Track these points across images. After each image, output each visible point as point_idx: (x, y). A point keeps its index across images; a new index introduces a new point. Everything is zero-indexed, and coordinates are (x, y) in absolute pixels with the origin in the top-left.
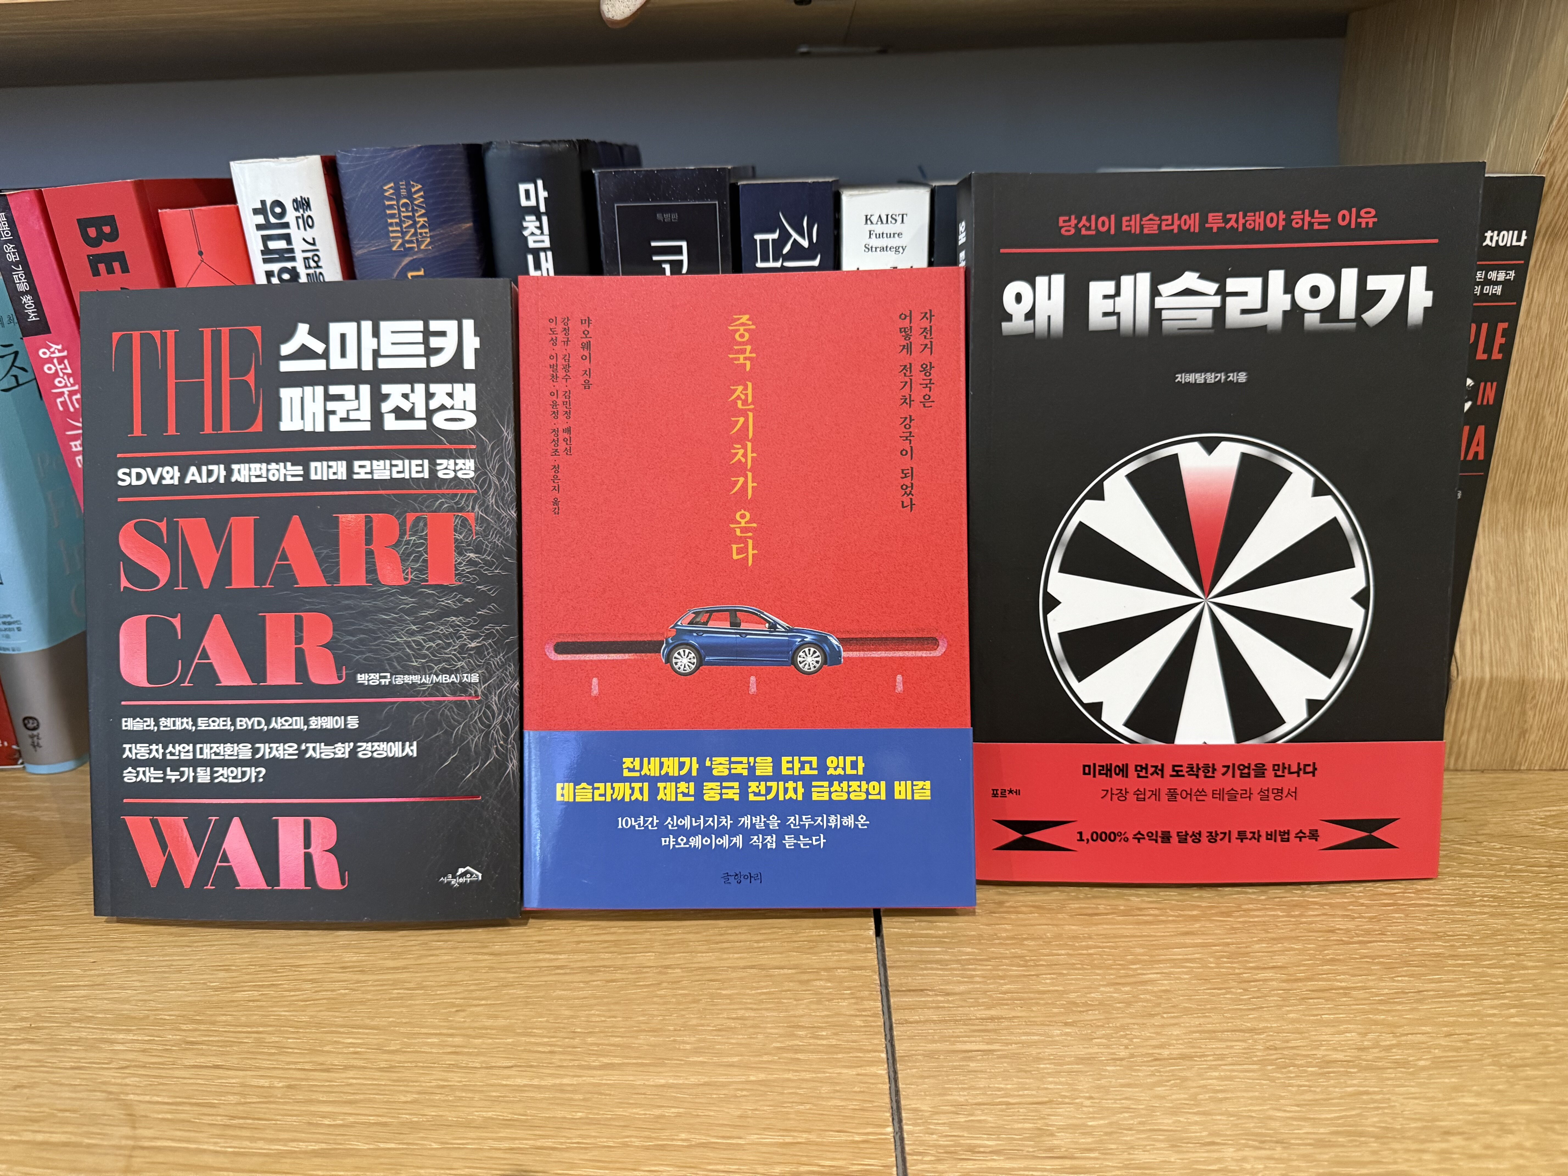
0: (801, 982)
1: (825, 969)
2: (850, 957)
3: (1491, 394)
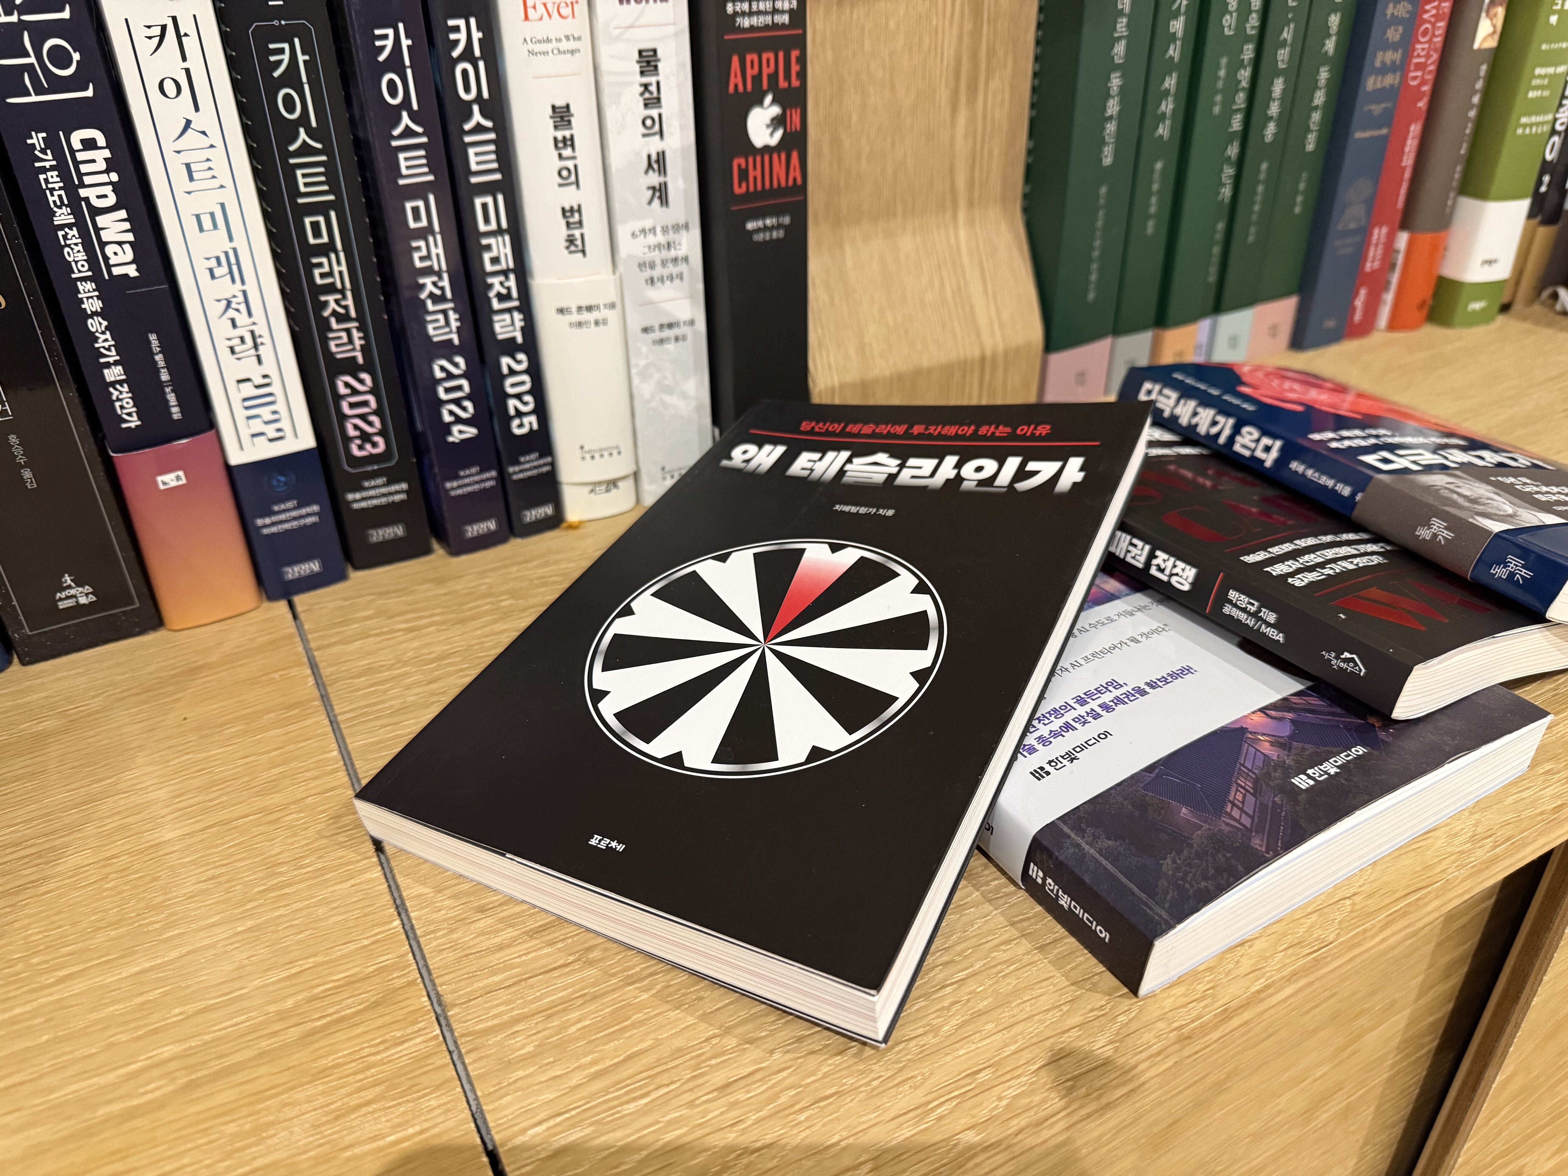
0: (271, 823)
1: (294, 803)
2: (318, 782)
3: (797, 120)
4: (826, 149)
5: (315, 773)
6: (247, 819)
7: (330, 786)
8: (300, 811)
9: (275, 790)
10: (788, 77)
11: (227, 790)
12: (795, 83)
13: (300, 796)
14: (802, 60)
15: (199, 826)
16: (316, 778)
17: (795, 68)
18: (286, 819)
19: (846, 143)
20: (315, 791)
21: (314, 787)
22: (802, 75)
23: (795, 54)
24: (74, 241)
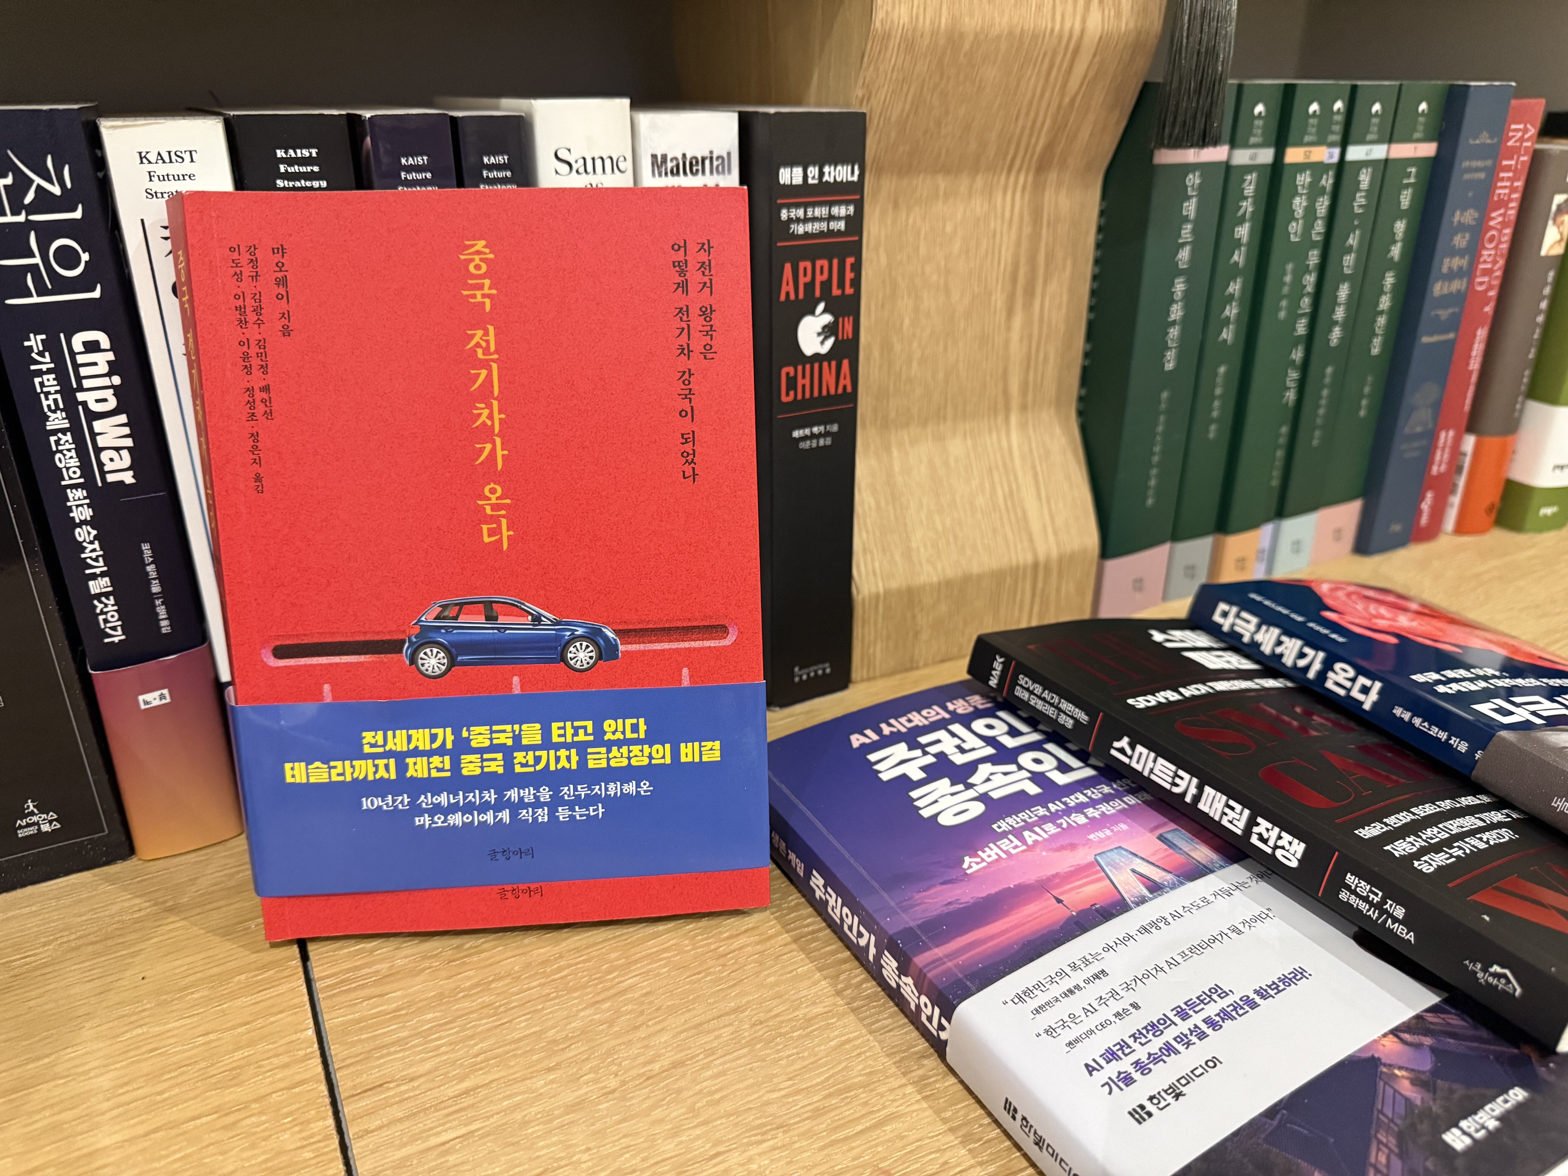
0: (225, 1128)
1: (255, 1101)
2: (286, 1072)
3: (849, 328)
4: (876, 354)
5: (285, 1059)
6: (198, 1122)
7: (298, 1078)
8: (262, 1113)
9: (235, 1081)
10: (841, 285)
11: (180, 1080)
12: (849, 291)
13: (263, 1091)
14: (857, 268)
15: (141, 1130)
16: (286, 1066)
17: (849, 275)
18: (244, 1123)
19: (898, 347)
20: (282, 1085)
21: (282, 1080)
22: (856, 283)
23: (850, 261)
24: (68, 446)
